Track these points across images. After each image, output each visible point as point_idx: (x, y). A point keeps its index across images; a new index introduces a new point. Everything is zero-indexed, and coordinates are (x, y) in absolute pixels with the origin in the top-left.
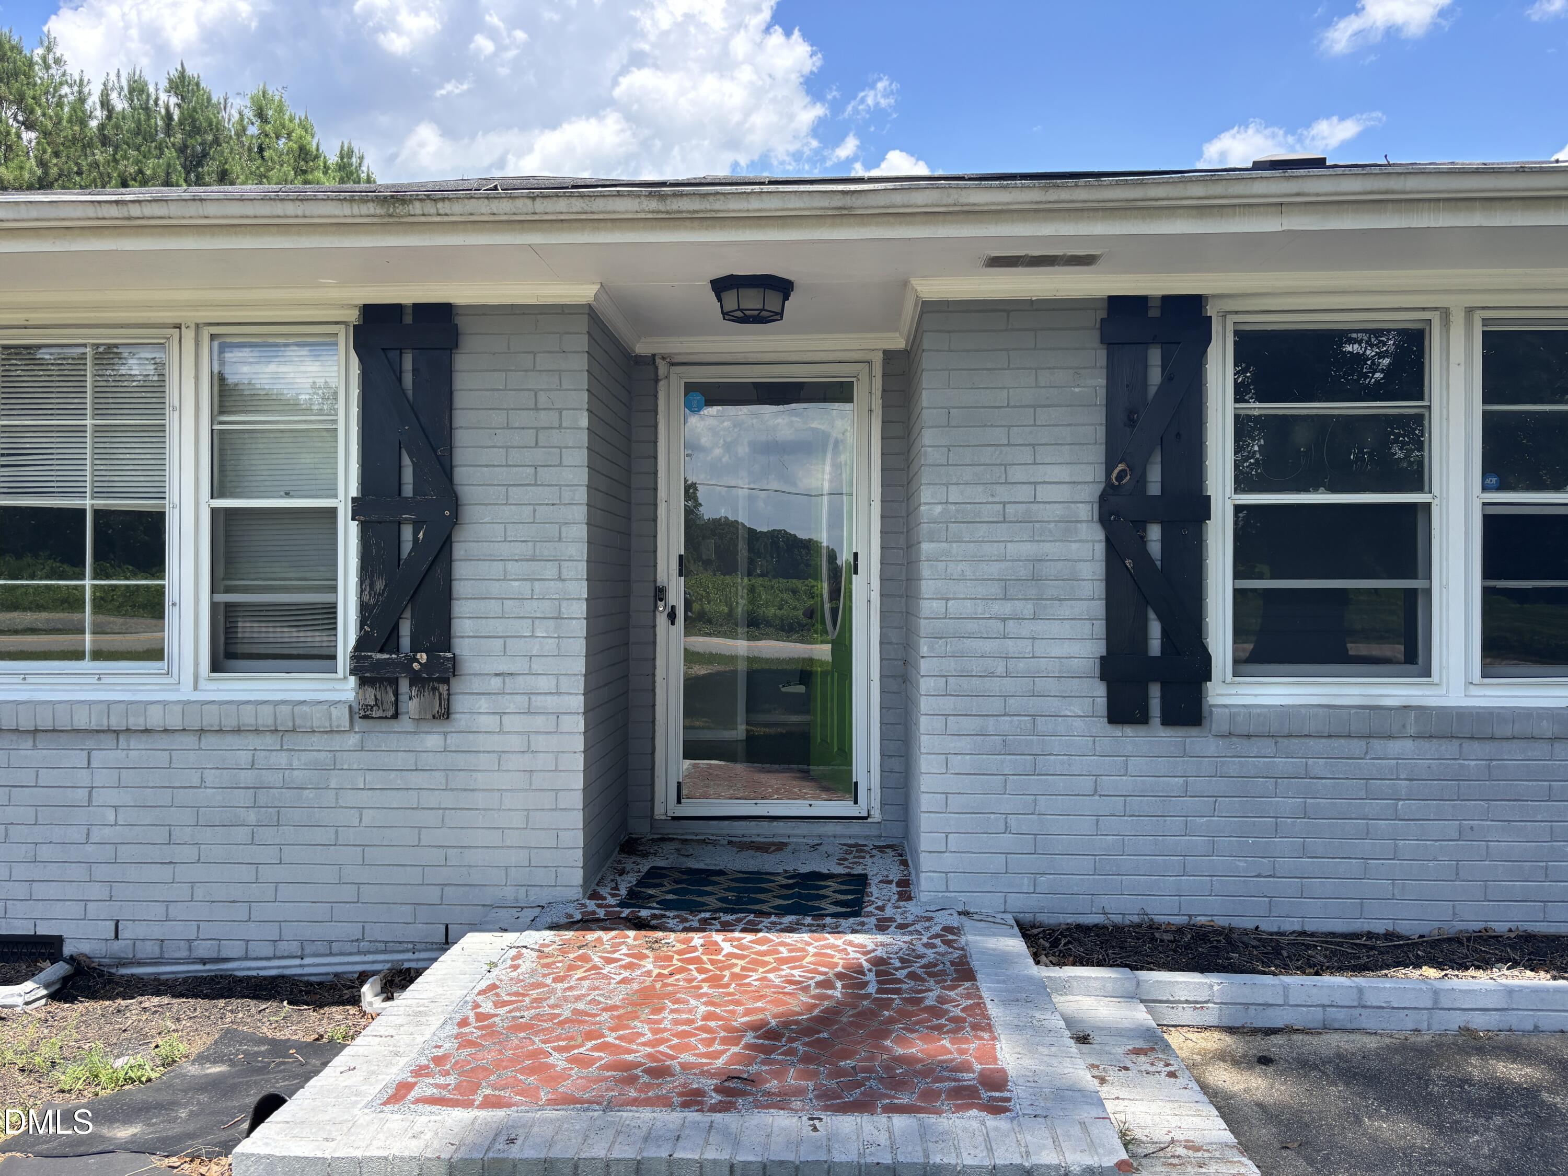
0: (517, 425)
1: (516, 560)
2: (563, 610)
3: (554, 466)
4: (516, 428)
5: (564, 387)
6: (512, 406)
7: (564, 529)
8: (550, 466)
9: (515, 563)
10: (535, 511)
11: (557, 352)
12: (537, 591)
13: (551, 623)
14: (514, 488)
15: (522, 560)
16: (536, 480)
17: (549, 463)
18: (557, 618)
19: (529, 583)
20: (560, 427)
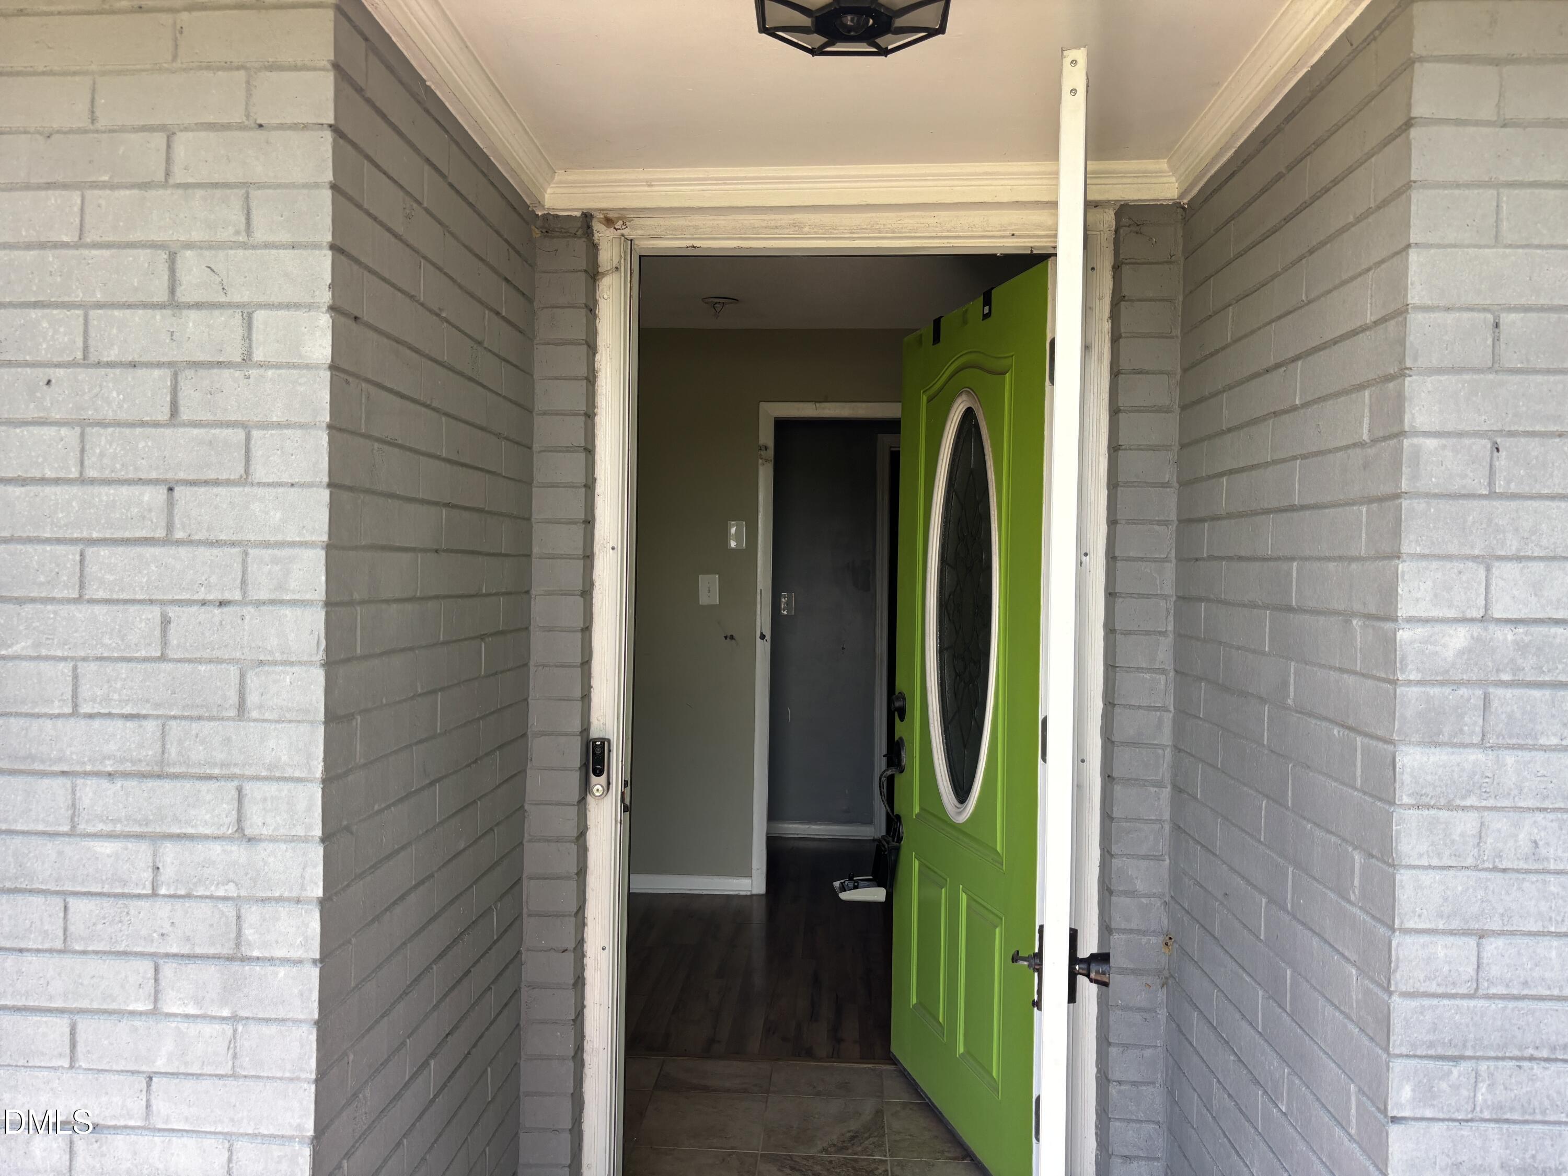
0: (112, 355)
1: (110, 775)
2: (249, 933)
3: (229, 483)
4: (110, 365)
5: (260, 235)
6: (99, 296)
7: (253, 681)
8: (216, 483)
9: (104, 783)
10: (166, 622)
11: (241, 127)
12: (168, 873)
13: (211, 973)
14: (104, 552)
15: (126, 775)
16: (170, 527)
17: (212, 476)
18: (230, 959)
19: (143, 850)
20: (247, 359)
